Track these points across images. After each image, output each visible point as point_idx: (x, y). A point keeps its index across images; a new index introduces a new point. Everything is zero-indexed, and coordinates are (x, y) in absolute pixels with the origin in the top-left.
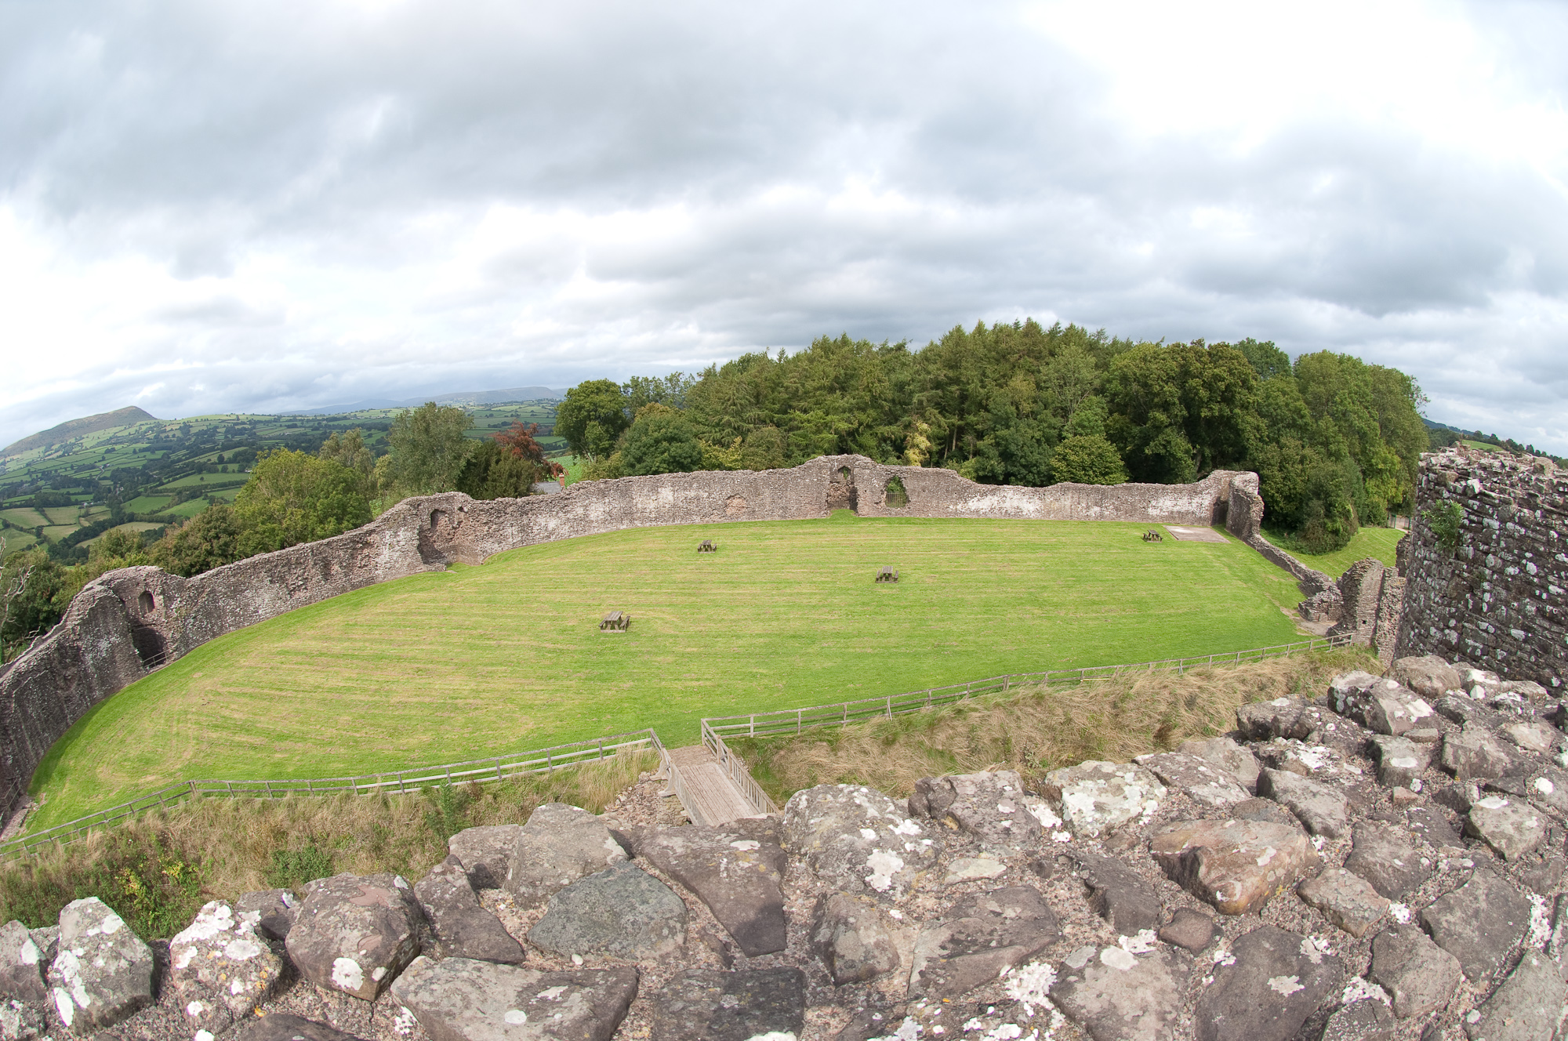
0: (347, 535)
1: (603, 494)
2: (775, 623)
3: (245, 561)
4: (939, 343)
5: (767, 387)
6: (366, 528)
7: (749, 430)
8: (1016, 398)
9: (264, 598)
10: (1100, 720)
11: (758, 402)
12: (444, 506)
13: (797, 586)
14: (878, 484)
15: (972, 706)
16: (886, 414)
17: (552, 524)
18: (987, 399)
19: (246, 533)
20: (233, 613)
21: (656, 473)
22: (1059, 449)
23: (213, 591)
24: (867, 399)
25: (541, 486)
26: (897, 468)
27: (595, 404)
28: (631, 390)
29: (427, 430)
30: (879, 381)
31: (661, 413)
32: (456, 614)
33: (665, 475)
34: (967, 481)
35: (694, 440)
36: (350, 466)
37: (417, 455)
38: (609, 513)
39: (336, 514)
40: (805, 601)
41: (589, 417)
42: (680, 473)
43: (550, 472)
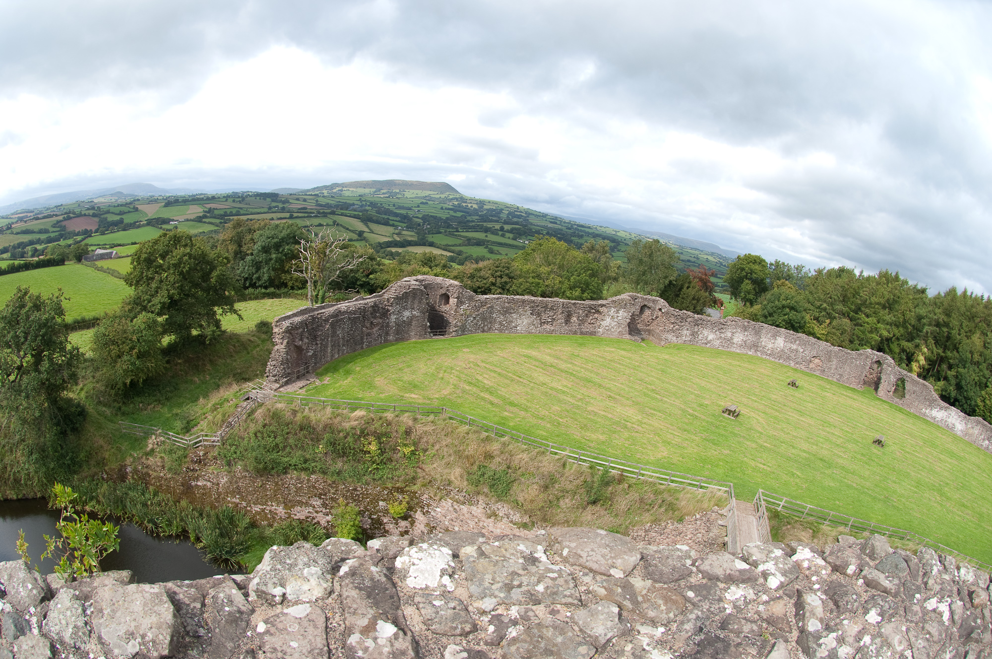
0: (587, 302)
1: (745, 329)
2: (814, 447)
3: (517, 297)
4: (943, 295)
5: (851, 293)
6: (600, 302)
7: (835, 318)
8: (973, 349)
9: (523, 321)
11: (844, 300)
12: (651, 304)
13: (833, 428)
14: (893, 379)
16: (908, 334)
17: (711, 337)
18: (960, 344)
19: (521, 280)
21: (777, 326)
22: (983, 393)
23: (492, 307)
24: (901, 320)
25: (709, 311)
26: (905, 372)
27: (751, 270)
28: (773, 267)
29: (651, 255)
30: (910, 311)
31: (788, 289)
32: (641, 372)
33: (783, 330)
34: (936, 396)
35: (804, 313)
36: (598, 261)
37: (641, 268)
38: (745, 342)
39: (582, 287)
40: (834, 439)
41: (746, 277)
42: (791, 332)
43: (717, 303)
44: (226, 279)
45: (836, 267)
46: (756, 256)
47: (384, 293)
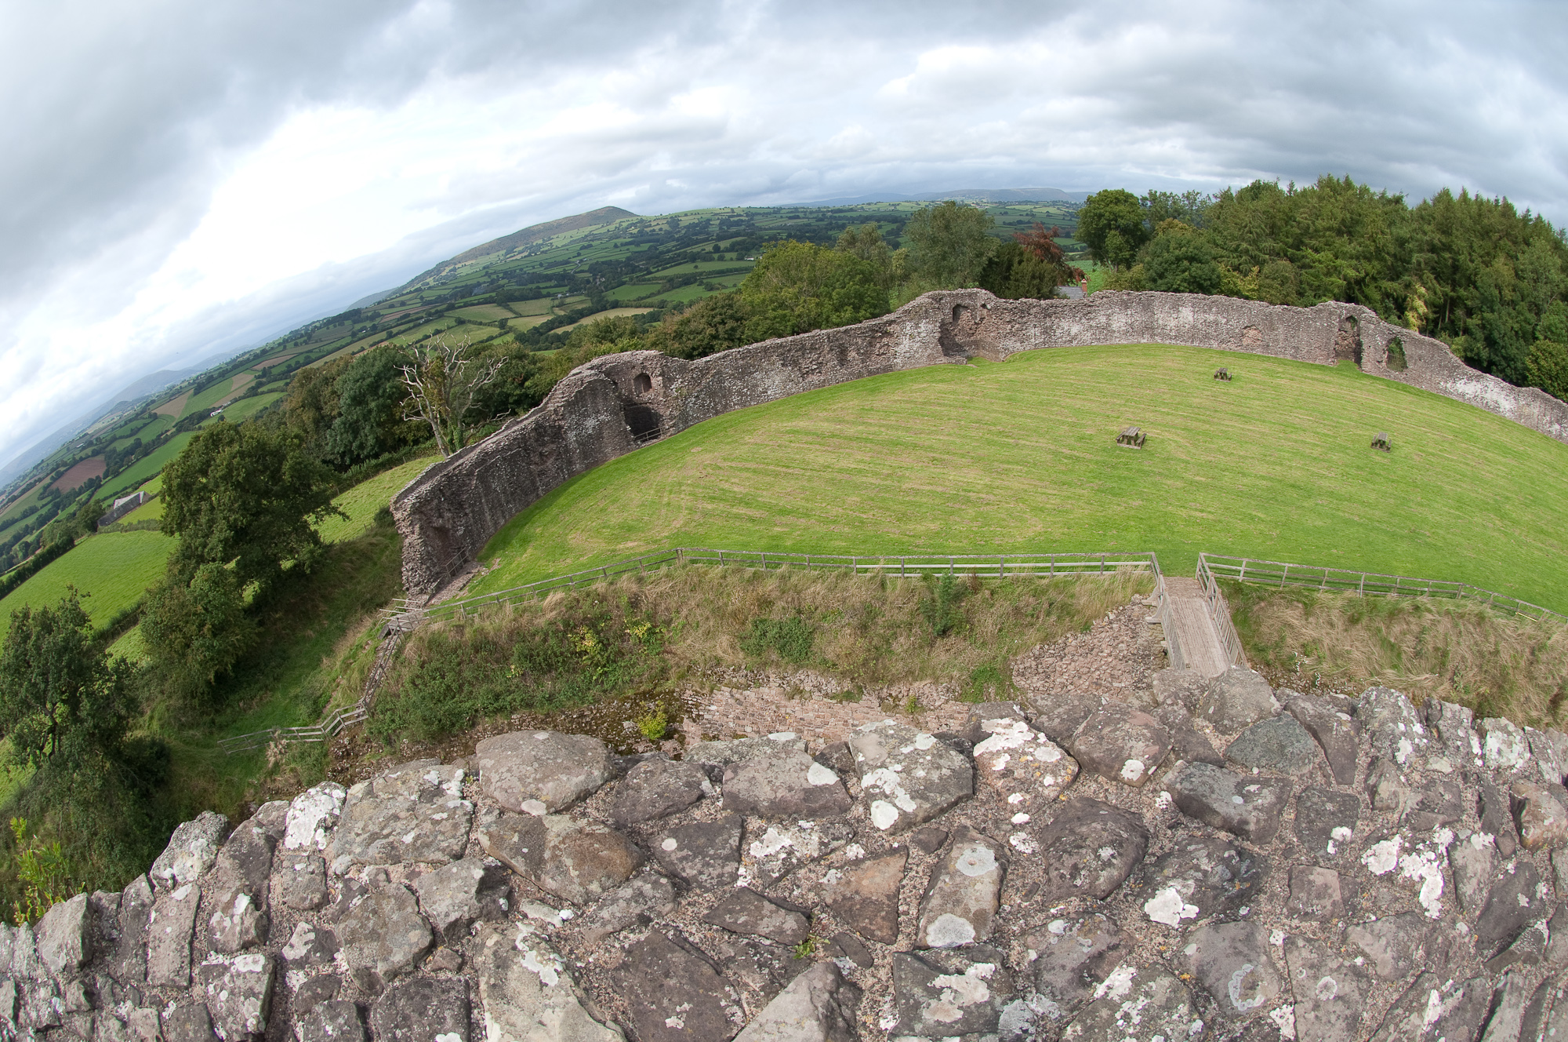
0: (866, 324)
1: (1126, 305)
2: (1278, 468)
3: (755, 345)
4: (1430, 203)
5: (1280, 219)
6: (886, 318)
7: (1265, 261)
8: (1499, 281)
9: (774, 380)
10: (1518, 663)
11: (1272, 233)
12: (967, 301)
13: (1302, 433)
14: (1381, 342)
15: (1429, 606)
16: (1389, 269)
17: (1075, 329)
18: (1476, 275)
19: (755, 319)
20: (740, 393)
21: (1177, 291)
22: (1532, 348)
23: (719, 373)
24: (1372, 248)
25: (1063, 290)
26: (1398, 329)
27: (1114, 214)
28: (1149, 204)
29: (947, 227)
30: (1383, 233)
31: (1180, 231)
32: (975, 409)
33: (1187, 294)
34: (1456, 360)
35: (1213, 263)
36: (868, 259)
37: (937, 251)
38: (1131, 325)
39: (853, 304)
40: (1308, 451)
41: (1109, 226)
42: (1201, 295)
43: (1072, 276)
44: (306, 466)
45: (1248, 183)
46: (1117, 192)
47: (547, 403)
